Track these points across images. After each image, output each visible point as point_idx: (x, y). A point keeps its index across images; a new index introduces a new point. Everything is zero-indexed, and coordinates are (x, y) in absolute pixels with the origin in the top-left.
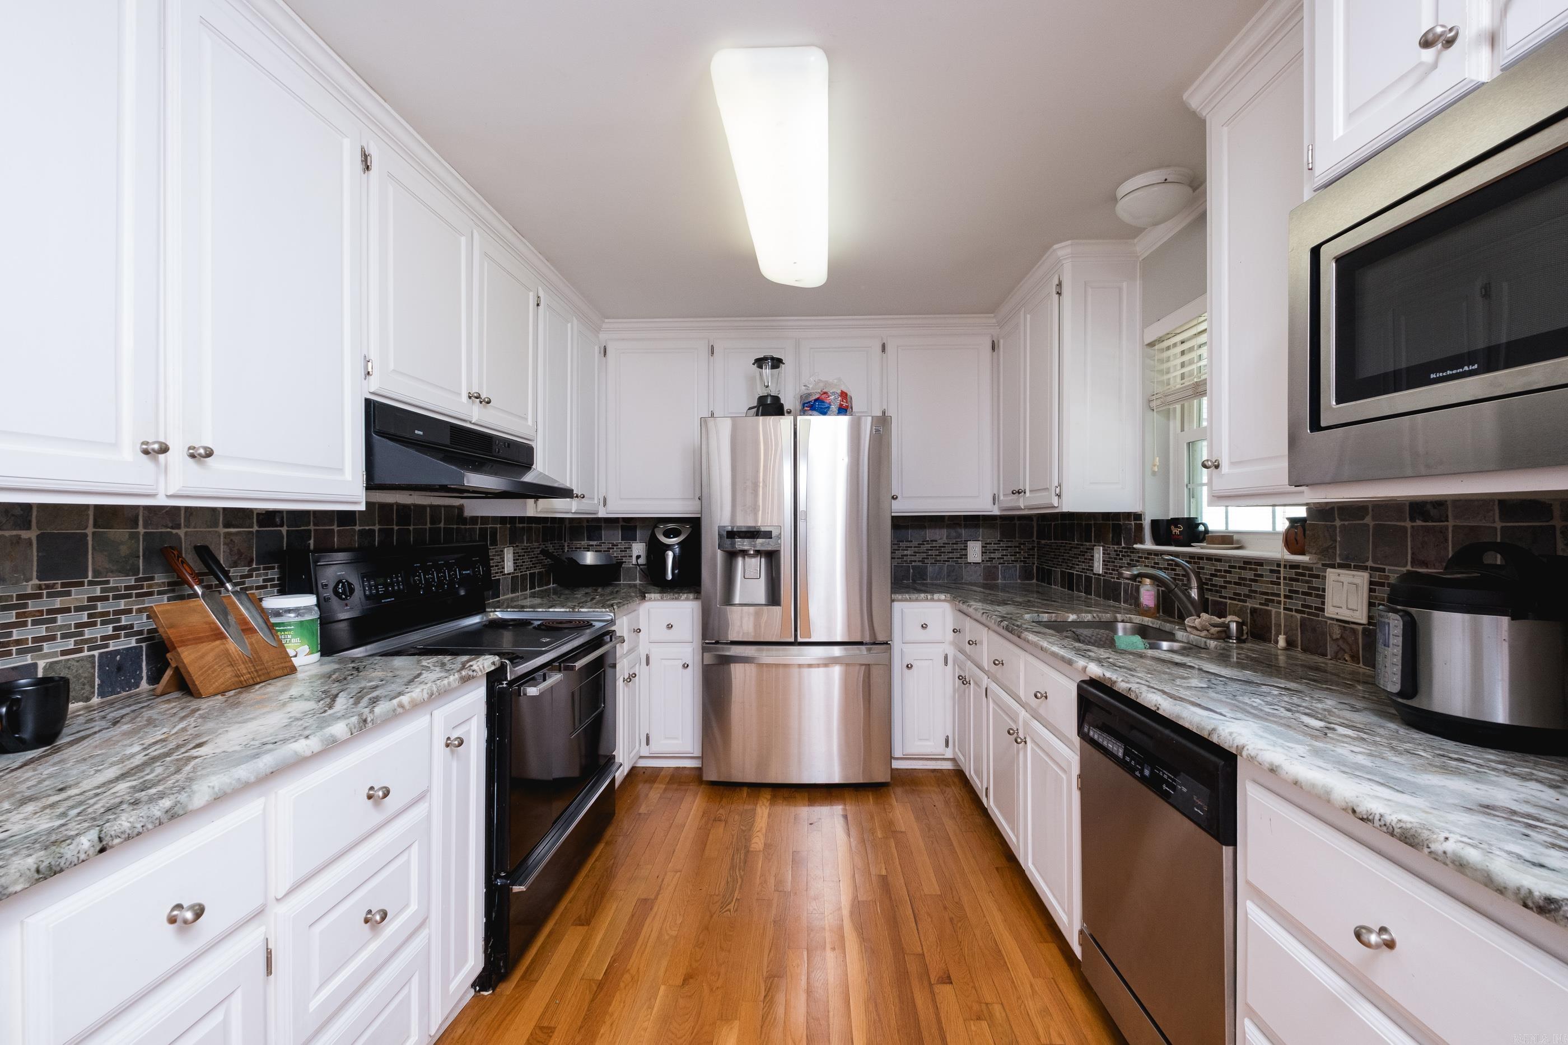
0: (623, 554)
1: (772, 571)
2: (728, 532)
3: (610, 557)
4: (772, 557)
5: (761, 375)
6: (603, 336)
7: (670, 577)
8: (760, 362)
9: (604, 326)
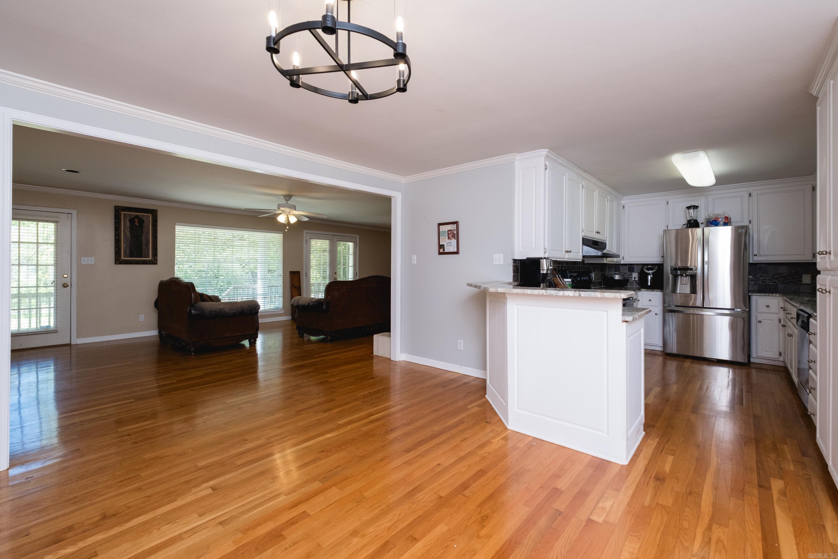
0: (629, 277)
1: (693, 282)
2: (674, 268)
3: (625, 277)
4: (693, 277)
5: (689, 211)
6: (622, 202)
7: (649, 284)
8: (689, 208)
9: (624, 198)
